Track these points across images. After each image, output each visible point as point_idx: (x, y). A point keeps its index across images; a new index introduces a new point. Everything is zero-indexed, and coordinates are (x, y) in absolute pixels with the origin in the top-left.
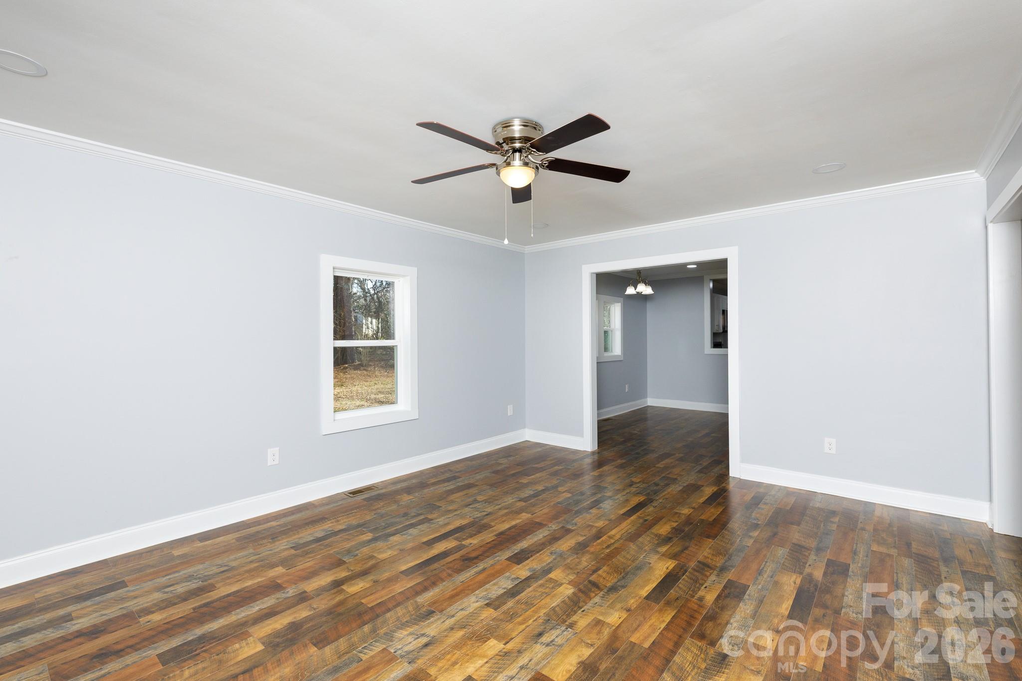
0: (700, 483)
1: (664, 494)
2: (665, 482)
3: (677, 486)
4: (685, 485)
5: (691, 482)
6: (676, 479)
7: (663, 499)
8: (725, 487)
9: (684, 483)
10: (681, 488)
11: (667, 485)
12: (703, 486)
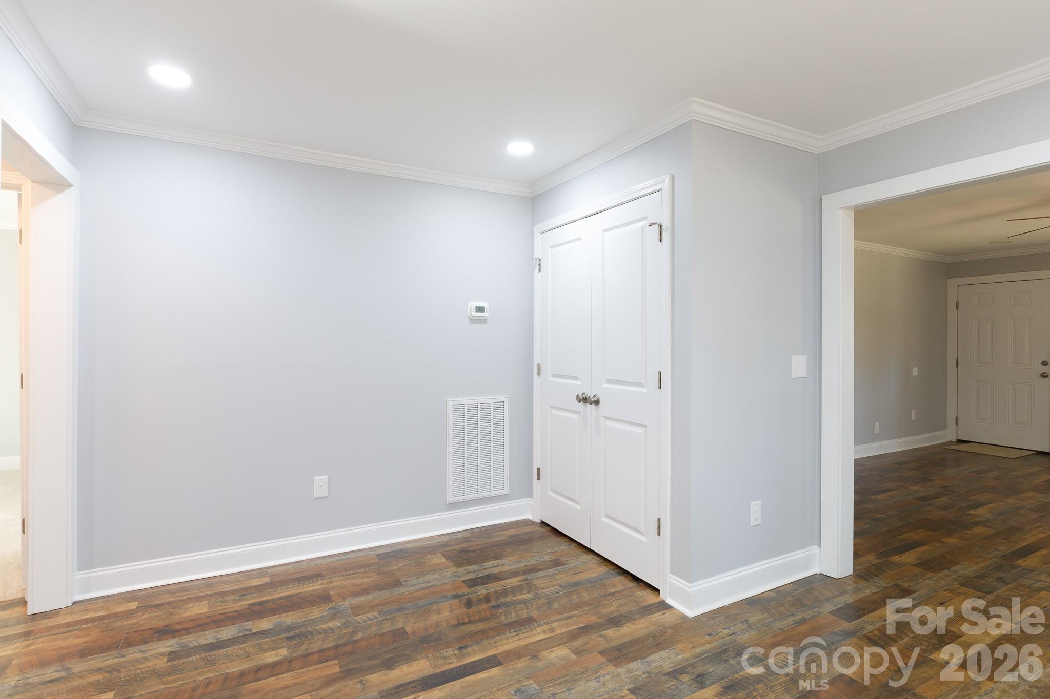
0: (917, 570)
1: (985, 564)
2: (984, 582)
3: (962, 572)
4: (946, 572)
5: (934, 574)
6: (962, 585)
7: (985, 557)
8: (877, 559)
9: (947, 576)
10: (955, 568)
11: (980, 577)
12: (914, 565)
